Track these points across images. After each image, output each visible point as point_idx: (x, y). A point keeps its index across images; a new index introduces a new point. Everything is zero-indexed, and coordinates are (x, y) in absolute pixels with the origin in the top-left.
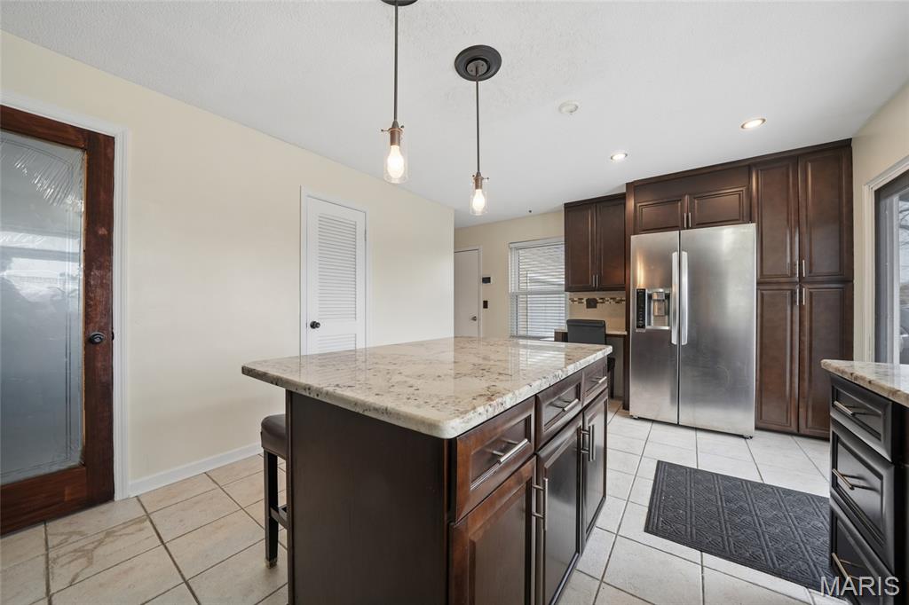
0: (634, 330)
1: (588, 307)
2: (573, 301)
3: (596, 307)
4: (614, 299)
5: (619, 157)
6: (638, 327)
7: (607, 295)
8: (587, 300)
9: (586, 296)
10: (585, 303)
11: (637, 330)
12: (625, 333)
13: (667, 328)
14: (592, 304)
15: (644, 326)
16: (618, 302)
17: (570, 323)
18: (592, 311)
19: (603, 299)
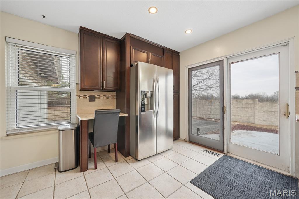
0: (140, 113)
1: (90, 101)
2: (79, 97)
3: (95, 100)
4: (105, 96)
6: (142, 111)
7: (102, 94)
8: (89, 96)
9: (88, 94)
10: (88, 98)
11: (142, 113)
12: (127, 115)
13: (152, 110)
14: (92, 99)
15: (144, 111)
16: (108, 98)
17: (98, 113)
18: (92, 103)
19: (99, 96)
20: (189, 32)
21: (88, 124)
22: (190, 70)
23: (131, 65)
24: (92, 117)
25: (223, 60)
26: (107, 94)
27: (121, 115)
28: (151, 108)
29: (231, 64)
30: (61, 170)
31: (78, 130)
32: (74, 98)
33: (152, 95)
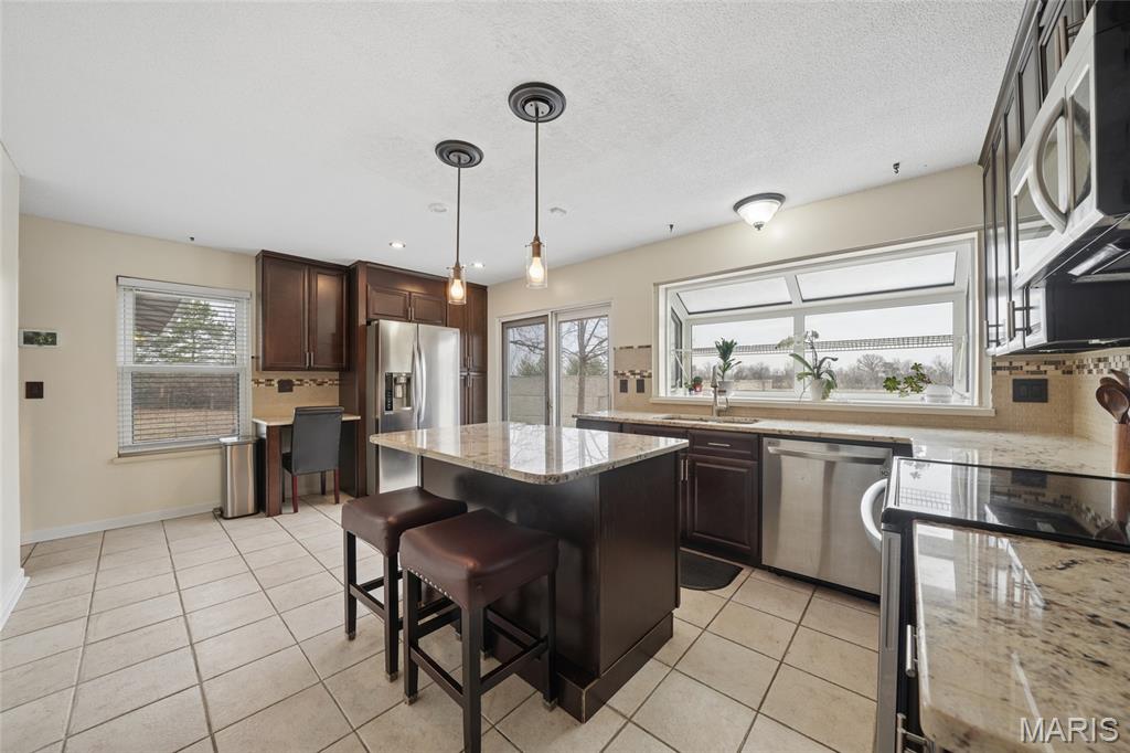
0: (382, 414)
1: (280, 391)
2: (258, 383)
3: (291, 390)
4: (314, 381)
5: (397, 246)
6: (387, 409)
7: (306, 376)
8: (279, 382)
9: (277, 377)
10: (276, 385)
11: (387, 413)
12: (359, 418)
13: (409, 408)
14: (286, 386)
15: (391, 409)
16: (320, 384)
17: (300, 412)
18: (285, 395)
19: (301, 380)
20: (478, 265)
21: (281, 433)
22: (506, 326)
23: (369, 323)
24: (289, 422)
25: (547, 316)
26: (319, 376)
27: (346, 418)
28: (408, 405)
29: (561, 322)
30: (230, 516)
31: (260, 446)
32: (246, 387)
33: (409, 380)
